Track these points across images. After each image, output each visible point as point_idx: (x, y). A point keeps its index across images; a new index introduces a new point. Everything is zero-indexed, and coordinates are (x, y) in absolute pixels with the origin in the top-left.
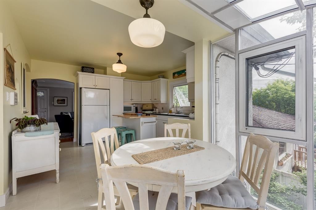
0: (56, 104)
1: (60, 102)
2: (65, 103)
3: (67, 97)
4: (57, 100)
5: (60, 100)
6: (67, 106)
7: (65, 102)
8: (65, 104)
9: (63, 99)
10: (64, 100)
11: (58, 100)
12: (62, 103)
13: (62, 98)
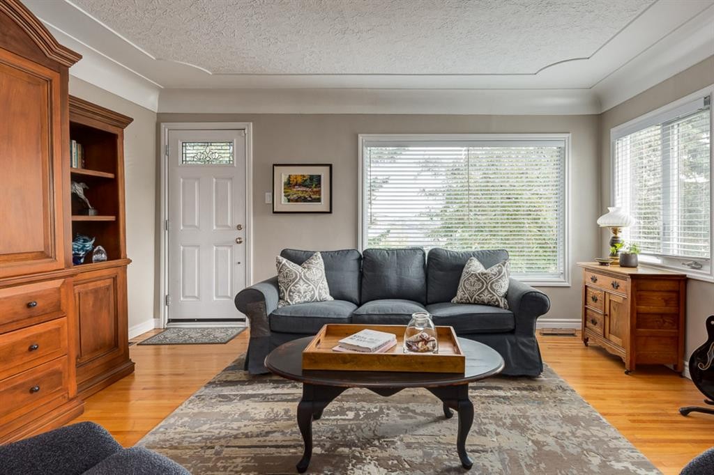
0: (282, 203)
1: (298, 191)
2: (319, 200)
3: (331, 166)
4: (284, 179)
5: (300, 180)
6: (330, 212)
7: (319, 192)
8: (323, 206)
9: (311, 177)
10: (316, 180)
11: (289, 184)
12: (305, 200)
13: (308, 171)
